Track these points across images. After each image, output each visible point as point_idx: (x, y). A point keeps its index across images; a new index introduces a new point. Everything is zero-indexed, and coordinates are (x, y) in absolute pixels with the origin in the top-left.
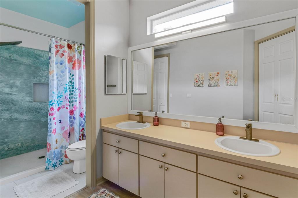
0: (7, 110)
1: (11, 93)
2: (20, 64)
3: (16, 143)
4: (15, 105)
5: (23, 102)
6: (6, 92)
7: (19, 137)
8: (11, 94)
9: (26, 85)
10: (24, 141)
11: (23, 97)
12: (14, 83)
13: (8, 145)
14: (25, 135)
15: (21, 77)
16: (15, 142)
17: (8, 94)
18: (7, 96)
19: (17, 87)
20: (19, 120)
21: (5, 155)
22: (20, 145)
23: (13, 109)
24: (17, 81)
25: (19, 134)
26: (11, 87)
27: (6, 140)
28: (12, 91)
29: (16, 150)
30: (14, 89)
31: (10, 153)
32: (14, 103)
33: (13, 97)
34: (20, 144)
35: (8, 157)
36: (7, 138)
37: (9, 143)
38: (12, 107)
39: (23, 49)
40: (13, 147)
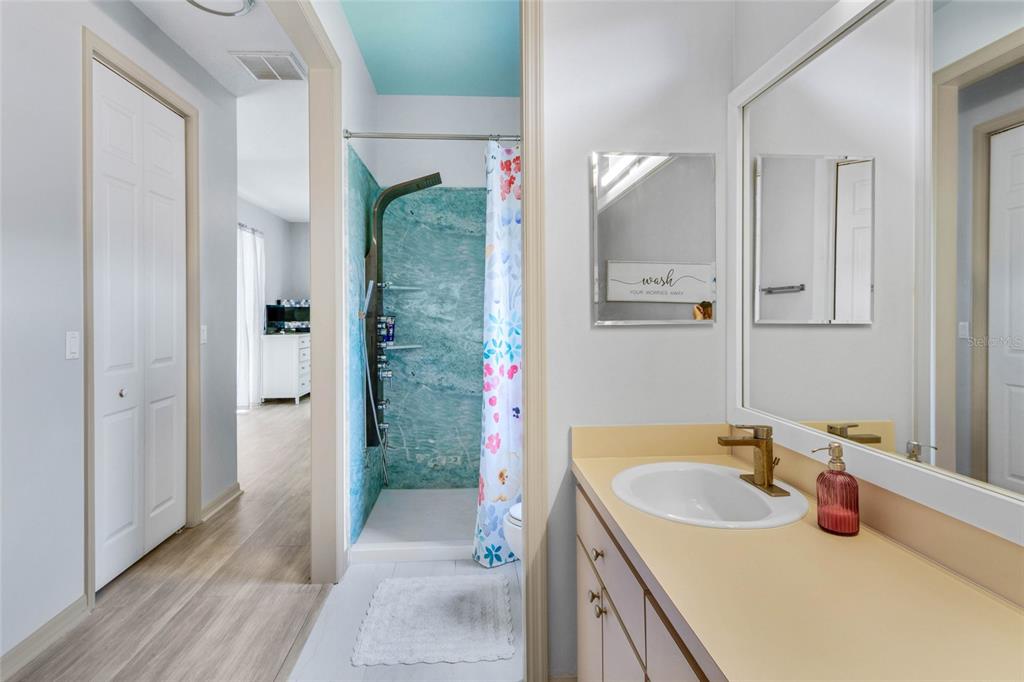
0: (434, 362)
1: (440, 316)
2: (461, 237)
3: (450, 454)
4: (450, 350)
5: (466, 344)
6: (431, 315)
7: (458, 438)
8: (441, 320)
9: (473, 295)
10: (467, 453)
11: (466, 329)
12: (448, 289)
13: (435, 455)
14: (470, 437)
15: (461, 272)
16: (448, 452)
17: (435, 319)
18: (432, 326)
19: (454, 301)
20: (457, 392)
21: (427, 480)
22: (459, 462)
23: (444, 359)
24: (454, 284)
25: (457, 431)
26: (442, 301)
27: (432, 441)
28: (442, 311)
29: (450, 471)
30: (448, 307)
31: (438, 477)
32: (448, 344)
33: (446, 326)
34: (459, 458)
35: (435, 487)
36: (432, 437)
37: (436, 451)
38: (442, 355)
39: (468, 194)
40: (444, 462)
